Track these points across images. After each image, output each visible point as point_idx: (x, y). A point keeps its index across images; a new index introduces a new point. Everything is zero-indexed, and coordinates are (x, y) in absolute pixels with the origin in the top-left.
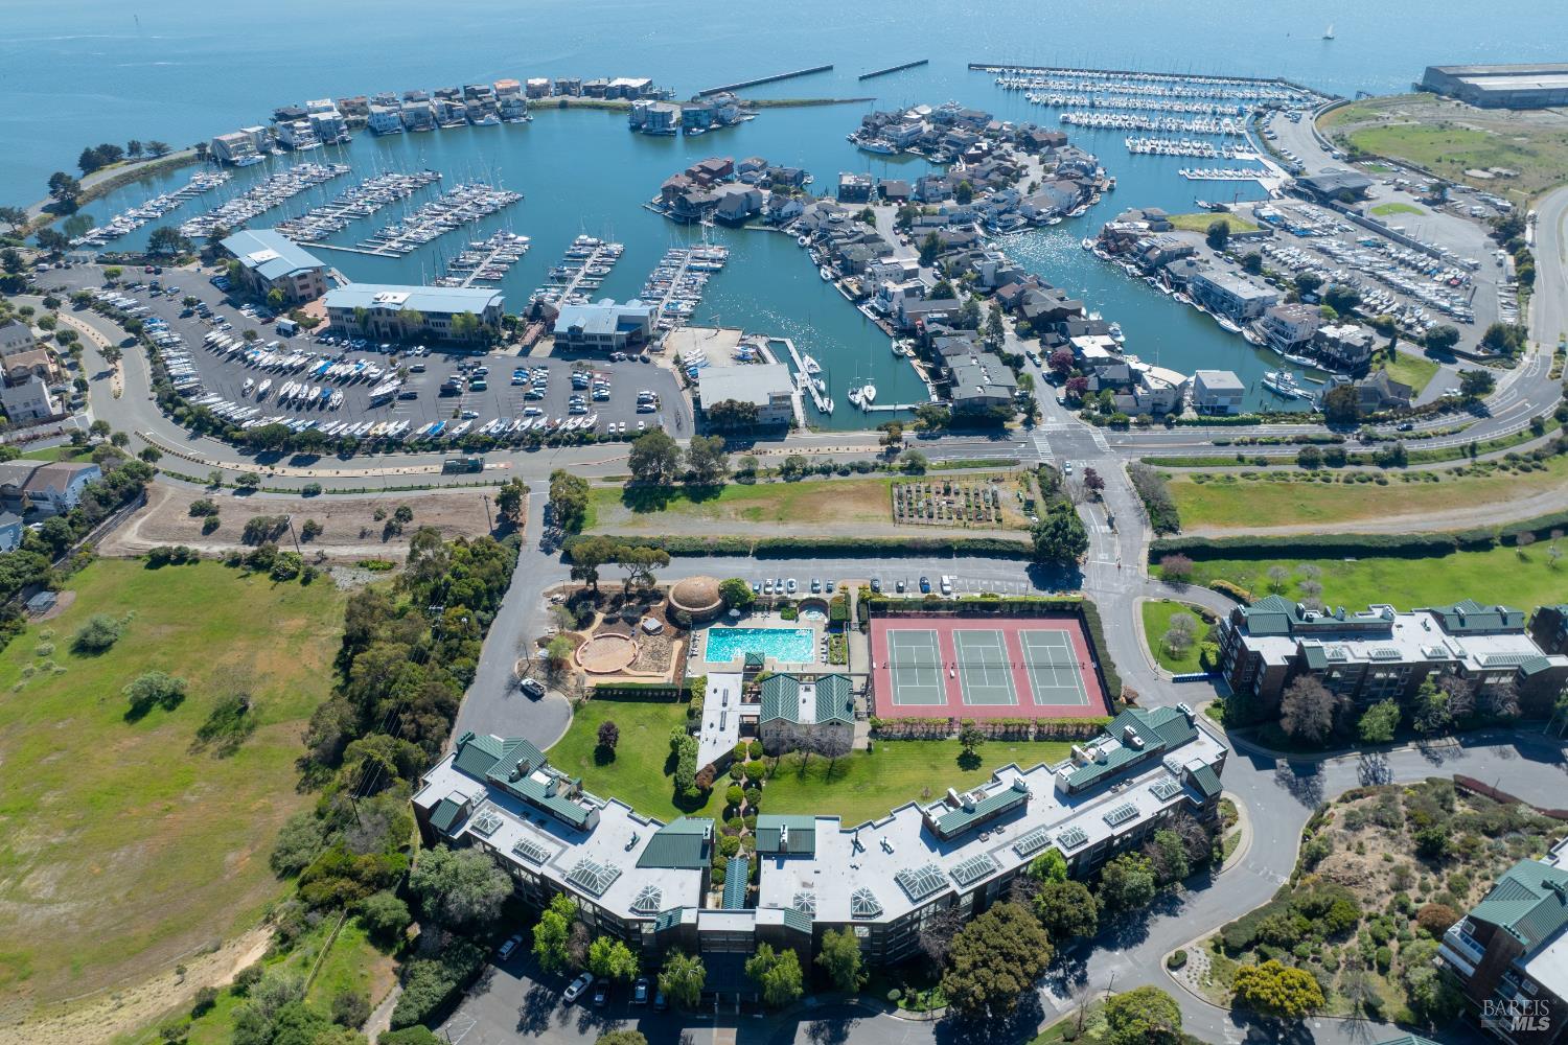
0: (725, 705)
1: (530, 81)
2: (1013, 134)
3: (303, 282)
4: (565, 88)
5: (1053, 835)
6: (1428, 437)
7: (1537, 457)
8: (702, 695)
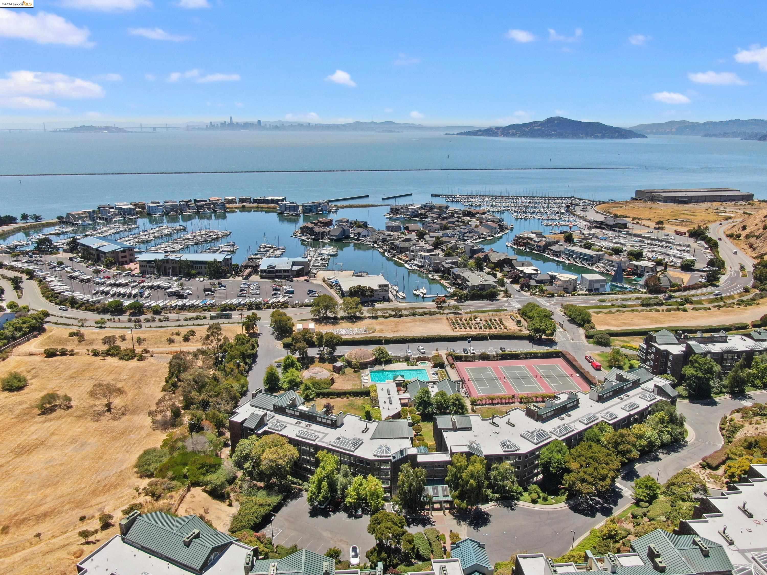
0: (389, 394)
1: (226, 198)
2: (461, 212)
3: (123, 254)
4: (243, 200)
5: (599, 415)
6: (697, 296)
7: (752, 300)
8: (376, 391)
